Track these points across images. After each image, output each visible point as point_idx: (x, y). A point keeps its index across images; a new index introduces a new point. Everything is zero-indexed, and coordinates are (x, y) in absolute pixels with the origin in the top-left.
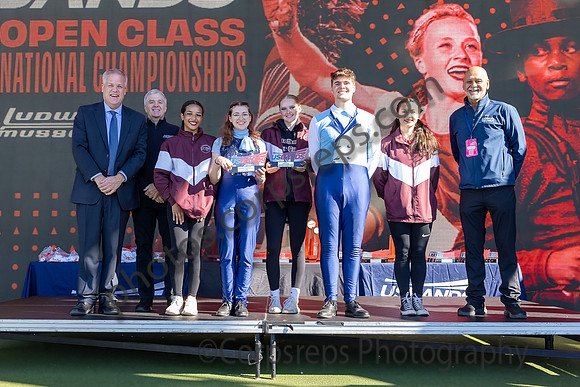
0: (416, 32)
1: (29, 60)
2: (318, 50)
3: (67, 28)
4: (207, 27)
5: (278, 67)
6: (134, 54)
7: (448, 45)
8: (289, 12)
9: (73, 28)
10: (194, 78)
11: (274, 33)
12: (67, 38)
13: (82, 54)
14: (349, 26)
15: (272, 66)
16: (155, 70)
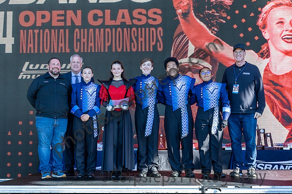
0: (263, 15)
2: (205, 26)
3: (58, 15)
4: (140, 13)
5: (182, 36)
6: (97, 30)
7: (282, 22)
8: (188, 4)
9: (62, 15)
10: (132, 44)
11: (179, 16)
12: (58, 21)
13: (67, 30)
14: (223, 12)
15: (178, 36)
16: (110, 39)
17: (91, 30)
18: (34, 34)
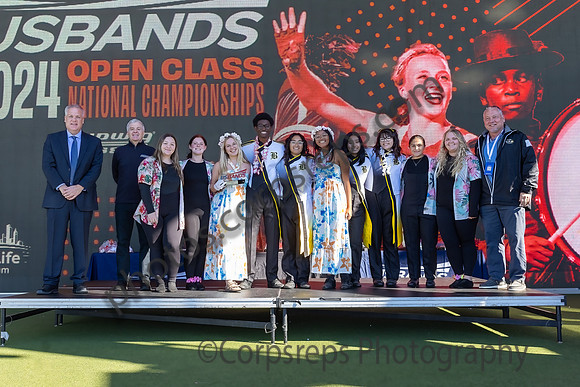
0: (399, 66)
1: (91, 92)
2: (321, 81)
3: (121, 66)
4: (233, 64)
5: (289, 95)
6: (174, 86)
8: (298, 51)
9: (126, 66)
10: (222, 105)
11: (286, 68)
13: (133, 86)
14: (346, 62)
15: (285, 94)
16: (191, 99)
17: (166, 86)
18: (88, 91)
